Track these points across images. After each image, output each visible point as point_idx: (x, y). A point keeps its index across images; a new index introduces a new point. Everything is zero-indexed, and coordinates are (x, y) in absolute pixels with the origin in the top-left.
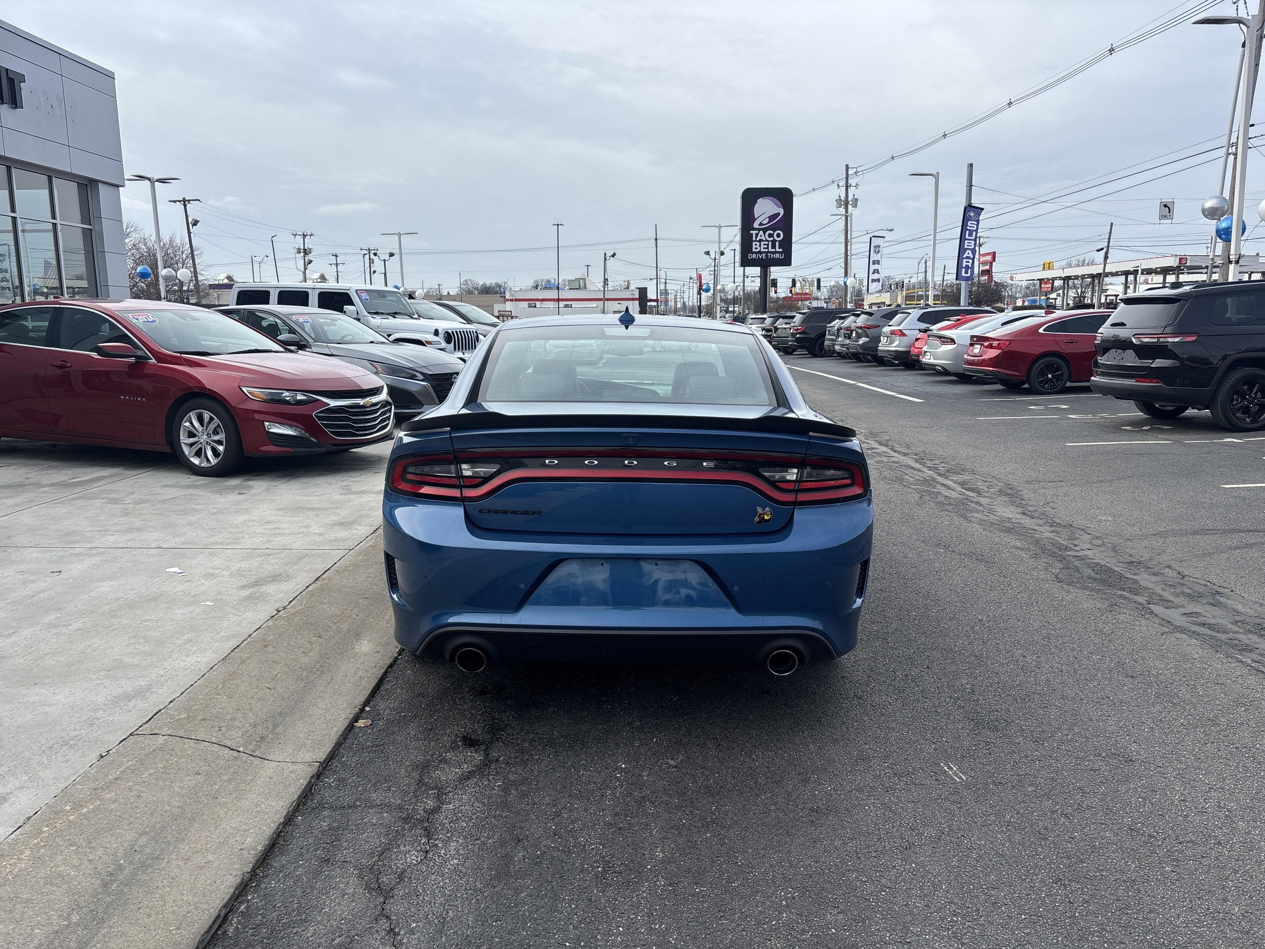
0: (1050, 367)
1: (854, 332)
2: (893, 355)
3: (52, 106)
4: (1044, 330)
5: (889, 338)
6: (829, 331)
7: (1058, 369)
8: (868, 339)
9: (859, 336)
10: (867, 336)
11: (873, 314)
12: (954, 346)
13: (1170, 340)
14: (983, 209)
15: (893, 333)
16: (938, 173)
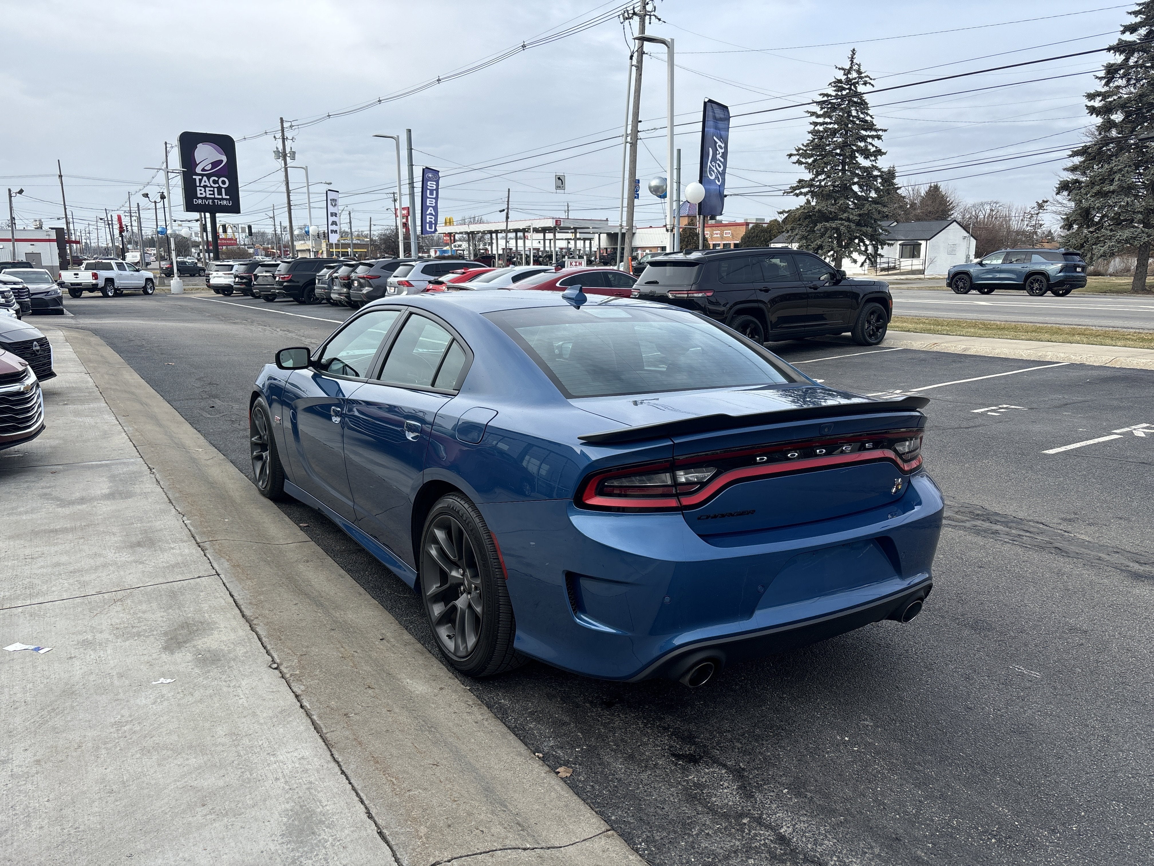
1: (356, 282)
4: (560, 284)
5: (396, 289)
6: (319, 280)
8: (371, 289)
9: (362, 286)
10: (370, 286)
11: (373, 265)
13: (696, 295)
15: (400, 283)
16: (398, 136)
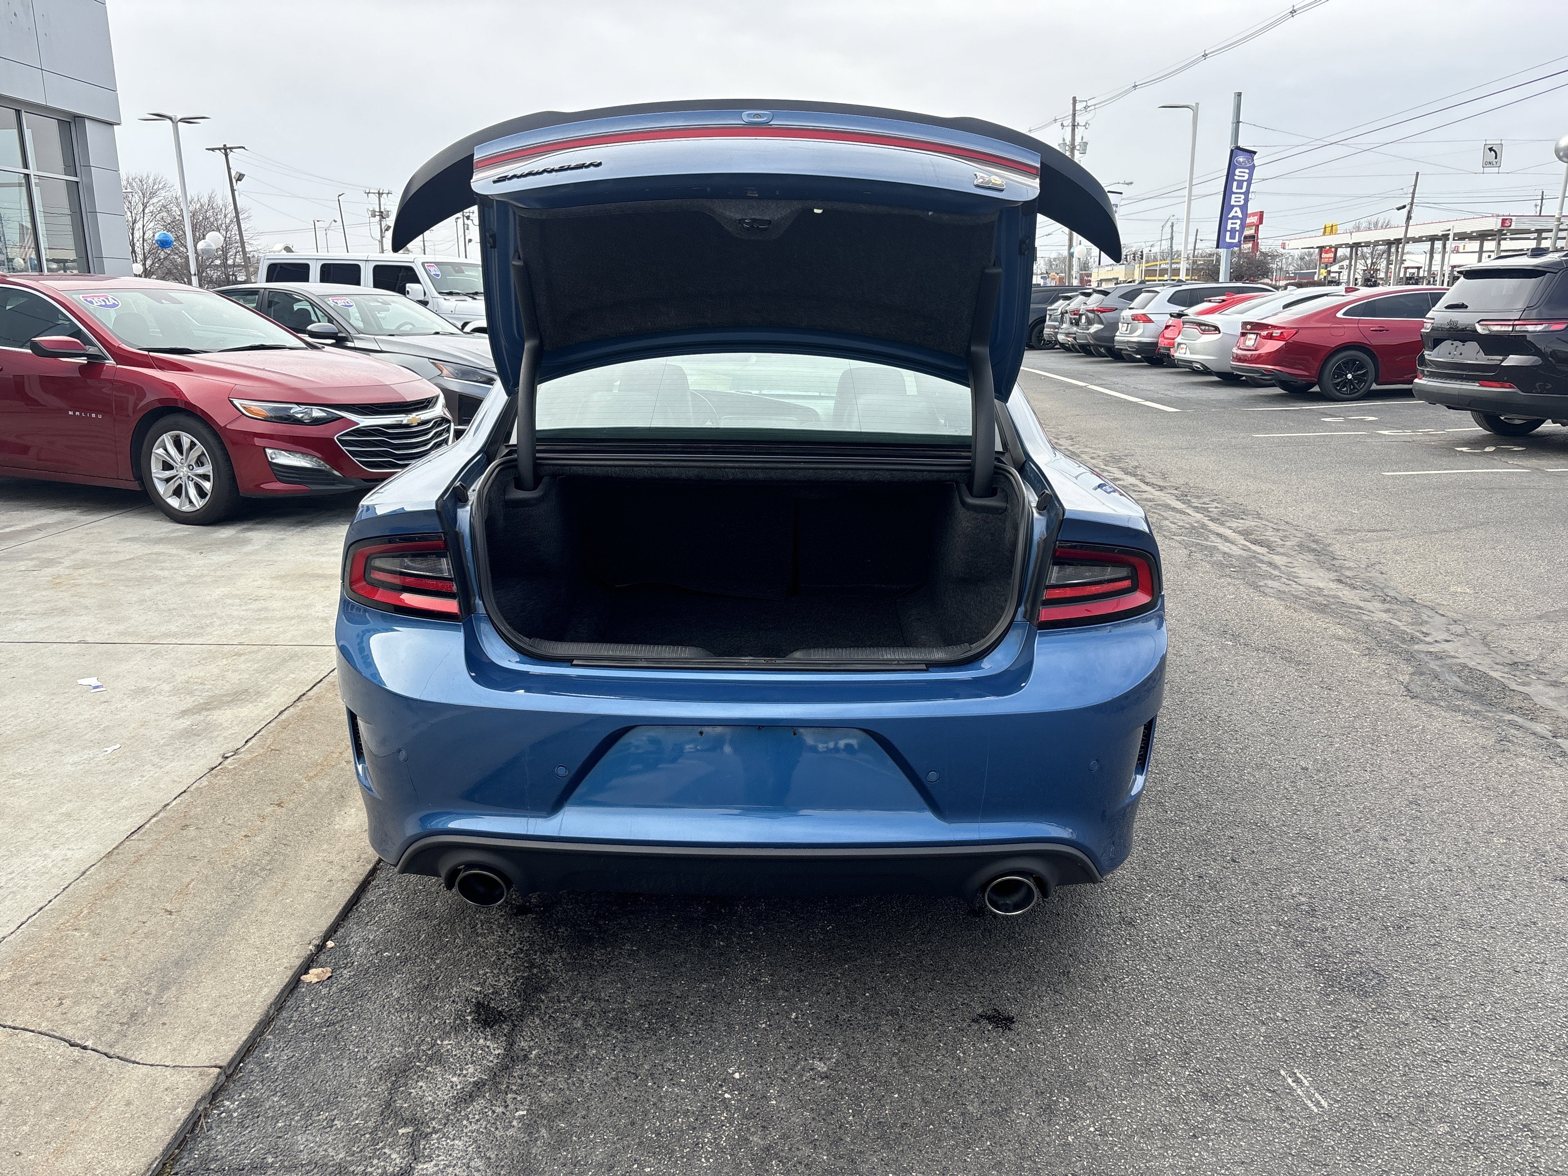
0: (1350, 364)
1: (1084, 317)
2: (1134, 348)
3: (15, 14)
4: (1344, 314)
5: (1130, 325)
6: (1050, 315)
7: (1361, 367)
8: (1102, 326)
9: (1090, 322)
10: (1101, 322)
11: (1109, 293)
12: (1219, 336)
13: (1530, 328)
14: (1255, 153)
15: (1135, 318)
16: (1197, 104)
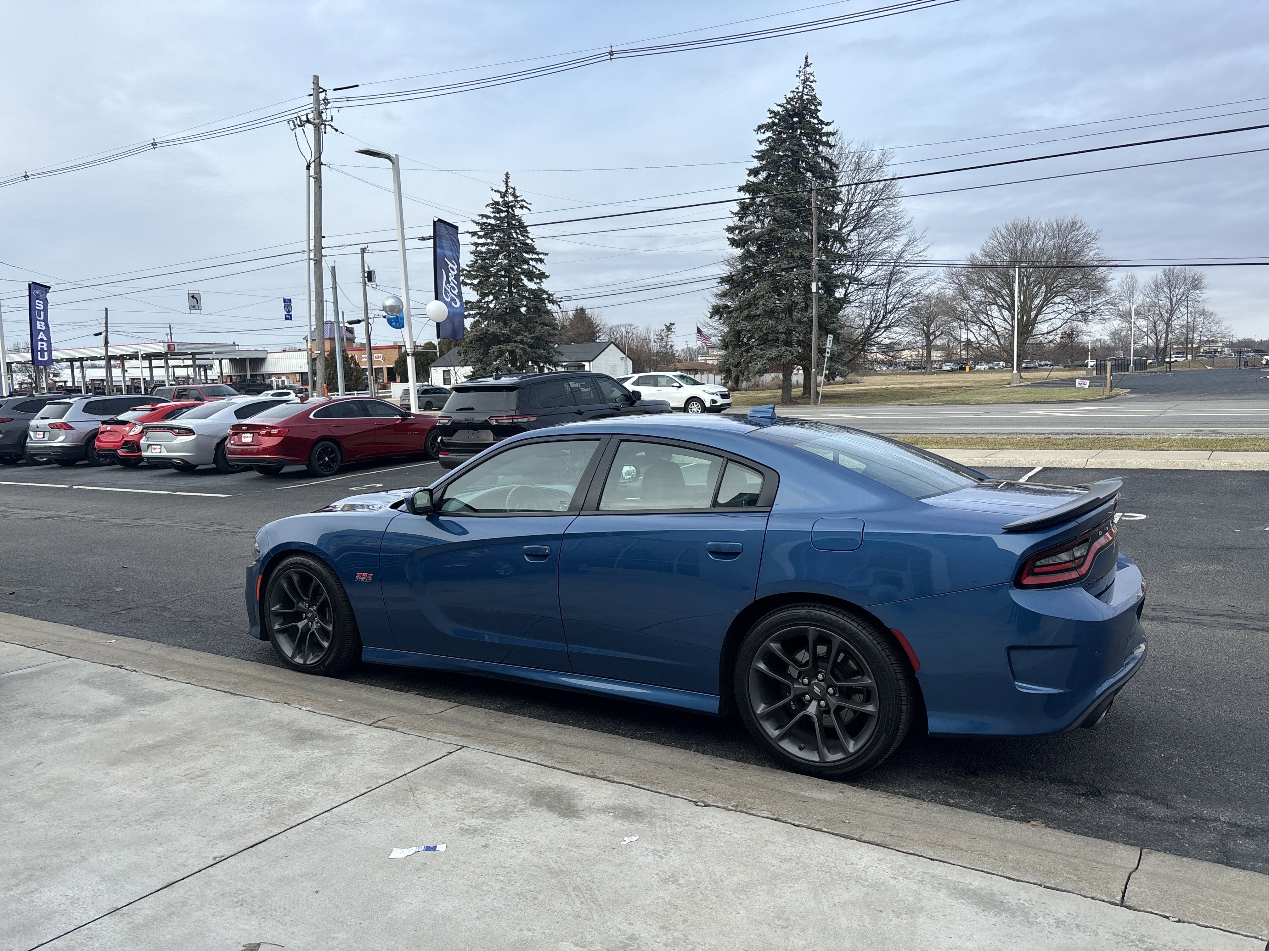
0: (325, 451)
2: (59, 452)
4: (314, 416)
5: (45, 433)
7: (332, 452)
12: (194, 437)
13: (520, 420)
14: (49, 288)
15: (50, 426)
